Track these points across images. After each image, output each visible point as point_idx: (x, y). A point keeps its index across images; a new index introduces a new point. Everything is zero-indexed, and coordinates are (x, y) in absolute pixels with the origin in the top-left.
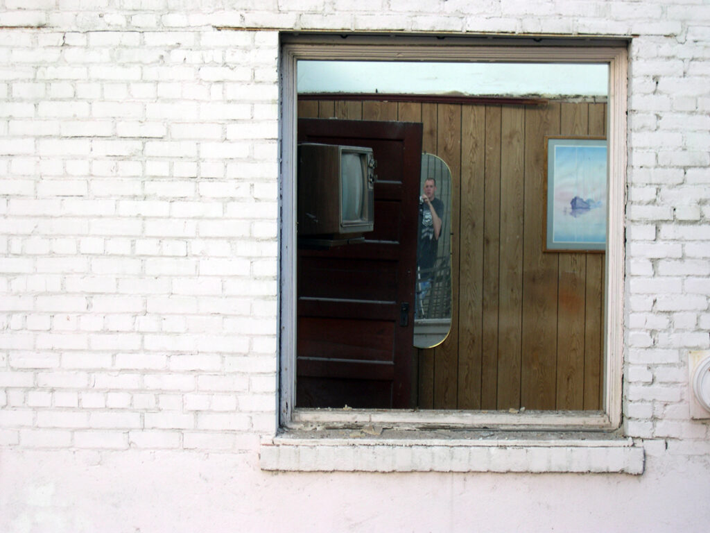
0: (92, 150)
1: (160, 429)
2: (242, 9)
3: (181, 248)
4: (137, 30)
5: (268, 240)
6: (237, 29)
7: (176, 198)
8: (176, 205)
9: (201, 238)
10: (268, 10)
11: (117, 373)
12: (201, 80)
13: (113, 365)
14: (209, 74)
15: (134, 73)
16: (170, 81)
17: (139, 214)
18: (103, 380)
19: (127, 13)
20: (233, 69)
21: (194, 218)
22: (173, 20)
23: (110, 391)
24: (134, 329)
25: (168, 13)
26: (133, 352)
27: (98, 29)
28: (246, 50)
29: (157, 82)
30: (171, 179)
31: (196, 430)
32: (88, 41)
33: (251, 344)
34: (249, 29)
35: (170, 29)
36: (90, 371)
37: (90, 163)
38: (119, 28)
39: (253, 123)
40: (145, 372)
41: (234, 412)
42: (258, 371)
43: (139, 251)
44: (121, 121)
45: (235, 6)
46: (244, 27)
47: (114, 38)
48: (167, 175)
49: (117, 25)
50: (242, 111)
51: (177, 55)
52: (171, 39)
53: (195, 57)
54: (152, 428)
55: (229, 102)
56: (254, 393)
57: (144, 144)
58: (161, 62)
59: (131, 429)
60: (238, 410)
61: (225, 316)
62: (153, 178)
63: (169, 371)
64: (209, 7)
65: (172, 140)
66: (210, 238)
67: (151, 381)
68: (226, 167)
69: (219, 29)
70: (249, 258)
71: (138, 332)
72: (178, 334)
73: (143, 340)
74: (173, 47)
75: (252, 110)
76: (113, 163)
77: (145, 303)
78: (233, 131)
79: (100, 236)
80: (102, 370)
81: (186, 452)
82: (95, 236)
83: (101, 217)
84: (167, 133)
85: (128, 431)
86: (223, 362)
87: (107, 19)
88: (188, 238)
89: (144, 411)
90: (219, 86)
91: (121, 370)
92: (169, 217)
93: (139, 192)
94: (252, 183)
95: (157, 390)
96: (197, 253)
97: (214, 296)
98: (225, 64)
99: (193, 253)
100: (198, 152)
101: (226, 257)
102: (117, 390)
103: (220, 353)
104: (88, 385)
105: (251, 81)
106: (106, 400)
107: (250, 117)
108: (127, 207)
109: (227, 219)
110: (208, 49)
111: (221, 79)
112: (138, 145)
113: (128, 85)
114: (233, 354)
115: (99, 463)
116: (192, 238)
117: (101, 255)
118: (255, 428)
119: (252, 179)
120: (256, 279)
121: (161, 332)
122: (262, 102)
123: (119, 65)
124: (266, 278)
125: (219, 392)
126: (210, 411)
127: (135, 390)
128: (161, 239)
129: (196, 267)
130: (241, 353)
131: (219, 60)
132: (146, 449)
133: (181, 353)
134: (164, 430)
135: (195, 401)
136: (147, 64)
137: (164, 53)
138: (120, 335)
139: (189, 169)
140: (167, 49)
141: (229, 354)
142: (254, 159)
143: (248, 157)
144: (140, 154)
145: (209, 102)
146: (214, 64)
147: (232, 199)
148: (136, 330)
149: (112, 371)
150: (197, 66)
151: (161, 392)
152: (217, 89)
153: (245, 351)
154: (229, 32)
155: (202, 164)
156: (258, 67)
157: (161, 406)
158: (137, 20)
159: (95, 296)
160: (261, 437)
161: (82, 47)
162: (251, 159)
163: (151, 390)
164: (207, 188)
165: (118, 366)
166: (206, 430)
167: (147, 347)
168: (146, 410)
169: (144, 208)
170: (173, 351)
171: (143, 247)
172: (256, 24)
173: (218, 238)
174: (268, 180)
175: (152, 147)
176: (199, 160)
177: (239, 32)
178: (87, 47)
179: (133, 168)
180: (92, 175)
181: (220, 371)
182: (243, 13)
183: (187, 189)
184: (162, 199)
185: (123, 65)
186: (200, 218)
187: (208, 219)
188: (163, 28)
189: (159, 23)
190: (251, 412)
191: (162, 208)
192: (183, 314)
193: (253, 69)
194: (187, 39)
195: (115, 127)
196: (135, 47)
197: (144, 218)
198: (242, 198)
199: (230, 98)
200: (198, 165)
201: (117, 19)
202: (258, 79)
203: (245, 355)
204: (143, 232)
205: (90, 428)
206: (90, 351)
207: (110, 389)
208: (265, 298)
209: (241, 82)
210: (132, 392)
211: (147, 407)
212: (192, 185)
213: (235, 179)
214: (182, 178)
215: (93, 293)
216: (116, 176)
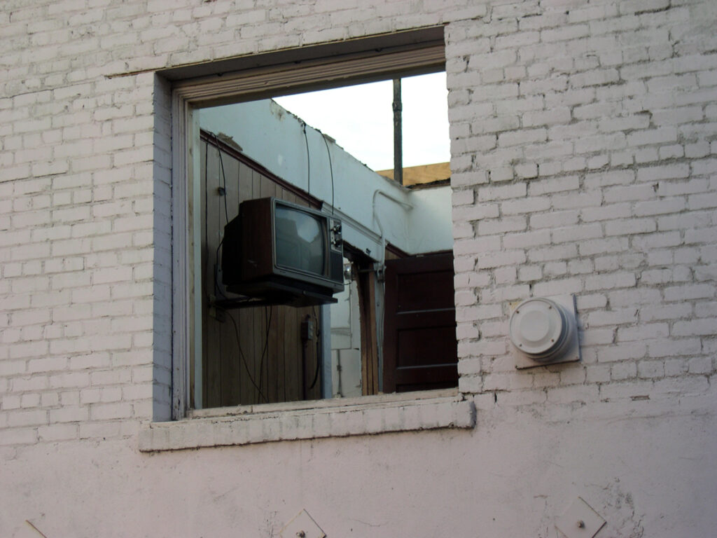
0: (14, 191)
1: (61, 423)
2: (126, 58)
3: (78, 263)
4: (49, 88)
5: (146, 247)
6: (124, 75)
7: (75, 221)
8: (77, 227)
9: (94, 252)
10: (146, 56)
11: (30, 377)
12: (95, 121)
13: (27, 370)
14: (101, 115)
15: (46, 123)
16: (72, 126)
17: (48, 239)
18: (19, 385)
19: (41, 77)
20: (119, 108)
21: (89, 236)
22: (76, 76)
23: (24, 393)
24: (43, 337)
25: (72, 71)
26: (41, 357)
27: (21, 92)
28: (130, 90)
29: (63, 128)
30: (71, 206)
31: (90, 421)
32: (13, 103)
33: (133, 339)
34: (133, 73)
35: (72, 84)
36: (9, 378)
37: (13, 201)
38: (36, 90)
39: (135, 149)
40: (51, 373)
41: (119, 402)
42: (139, 363)
43: (48, 269)
44: (35, 164)
45: (122, 57)
46: (128, 72)
47: (31, 98)
48: (69, 203)
49: (34, 87)
50: (125, 142)
51: (78, 103)
52: (73, 92)
53: (90, 103)
54: (57, 423)
55: (116, 135)
56: (136, 383)
57: (52, 180)
58: (66, 111)
59: (40, 425)
60: (123, 400)
61: (113, 318)
62: (60, 207)
63: (69, 371)
64: (102, 61)
65: (74, 173)
66: (101, 251)
67: (56, 382)
68: (113, 189)
69: (110, 77)
70: (131, 265)
71: (46, 339)
72: (76, 337)
73: (49, 346)
74: (75, 98)
75: (134, 139)
76: (30, 199)
77: (51, 313)
78: (120, 159)
79: (19, 261)
80: (19, 375)
81: (82, 441)
82: (15, 261)
83: (19, 245)
84: (69, 168)
85: (36, 427)
86: (111, 359)
87: (27, 83)
88: (84, 254)
89: (50, 408)
90: (110, 123)
91: (33, 374)
92: (70, 238)
93: (48, 221)
94: (133, 200)
95: (59, 388)
96: (91, 266)
97: (104, 301)
98: (114, 105)
99: (88, 266)
100: (93, 180)
101: (113, 267)
102: (30, 392)
103: (108, 351)
104: (8, 390)
105: (133, 115)
106: (21, 402)
107: (131, 145)
108: (40, 234)
109: (114, 233)
110: (101, 95)
111: (110, 118)
112: (48, 181)
113: (41, 134)
114: (119, 351)
115: (15, 458)
116: (88, 254)
117: (19, 277)
118: (137, 415)
119: (134, 196)
120: (136, 282)
121: (63, 337)
122: (141, 131)
123: (35, 119)
124: (144, 281)
125: (107, 385)
126: (100, 403)
127: (43, 391)
128: (64, 258)
129: (91, 278)
130: (125, 349)
131: (109, 102)
132: (51, 441)
133: (78, 354)
134: (65, 423)
135: (89, 396)
136: (56, 115)
137: (68, 104)
138: (33, 343)
139: (85, 195)
140: (71, 99)
141: (115, 350)
142: (135, 180)
143: (131, 179)
144: (49, 189)
145: (100, 138)
146: (105, 106)
147: (118, 216)
148: (45, 337)
149: (26, 375)
150: (92, 110)
151: (63, 390)
152: (107, 126)
153: (128, 346)
154: (118, 79)
155: (95, 190)
156: (138, 103)
157: (63, 402)
158: (50, 81)
159: (14, 312)
160: (141, 423)
161: (8, 109)
162: (133, 180)
163: (56, 389)
164: (99, 210)
165: (31, 370)
166: (97, 421)
167: (52, 352)
168: (51, 407)
169: (51, 233)
170: (72, 353)
171: (51, 266)
172: (137, 68)
173: (107, 251)
174: (145, 196)
175: (59, 182)
176: (93, 187)
177: (126, 78)
178: (12, 109)
179: (43, 201)
180: (14, 212)
181: (109, 367)
182: (127, 61)
183: (83, 212)
184: (65, 224)
185: (38, 119)
186: (94, 236)
187: (101, 235)
188: (67, 83)
189: (65, 80)
190: (133, 400)
191: (64, 231)
192: (80, 320)
193: (135, 106)
194: (85, 89)
195: (31, 170)
196: (47, 103)
197: (52, 242)
198: (126, 214)
199: (116, 132)
200: (92, 192)
201: (34, 82)
202: (138, 113)
203: (129, 351)
204: (51, 253)
205: (8, 428)
206: (9, 359)
207: (24, 392)
208: (144, 298)
209: (125, 117)
210: (41, 392)
211: (52, 405)
212: (87, 209)
213: (121, 199)
214: (80, 204)
215: (13, 310)
216: (31, 210)
